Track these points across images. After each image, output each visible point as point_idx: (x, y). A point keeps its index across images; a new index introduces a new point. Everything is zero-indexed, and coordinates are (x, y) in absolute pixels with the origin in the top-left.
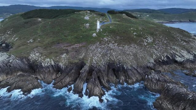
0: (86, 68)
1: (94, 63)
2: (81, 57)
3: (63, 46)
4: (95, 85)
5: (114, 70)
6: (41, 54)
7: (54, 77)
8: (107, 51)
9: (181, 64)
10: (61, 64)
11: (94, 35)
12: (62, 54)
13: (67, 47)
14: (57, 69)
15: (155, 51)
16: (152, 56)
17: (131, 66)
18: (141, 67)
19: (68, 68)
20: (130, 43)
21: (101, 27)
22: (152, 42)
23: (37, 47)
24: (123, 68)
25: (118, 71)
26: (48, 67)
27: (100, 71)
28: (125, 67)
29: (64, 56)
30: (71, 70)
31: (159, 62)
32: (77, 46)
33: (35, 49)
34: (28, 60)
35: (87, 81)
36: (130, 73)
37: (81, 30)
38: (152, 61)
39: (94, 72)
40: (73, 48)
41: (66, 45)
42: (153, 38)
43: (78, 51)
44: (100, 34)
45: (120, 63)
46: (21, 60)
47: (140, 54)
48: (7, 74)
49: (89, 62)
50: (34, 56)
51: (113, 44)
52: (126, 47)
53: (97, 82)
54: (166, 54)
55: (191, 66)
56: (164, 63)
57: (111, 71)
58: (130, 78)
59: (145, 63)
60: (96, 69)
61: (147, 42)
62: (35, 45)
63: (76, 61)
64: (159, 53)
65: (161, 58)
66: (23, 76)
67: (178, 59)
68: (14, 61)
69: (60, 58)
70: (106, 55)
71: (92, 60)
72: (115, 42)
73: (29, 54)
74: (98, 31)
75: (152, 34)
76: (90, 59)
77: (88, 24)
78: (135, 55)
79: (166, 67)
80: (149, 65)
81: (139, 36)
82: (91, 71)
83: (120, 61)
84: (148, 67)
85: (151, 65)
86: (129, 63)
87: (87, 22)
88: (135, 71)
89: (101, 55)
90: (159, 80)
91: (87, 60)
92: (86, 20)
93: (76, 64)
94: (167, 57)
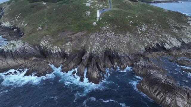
0: (87, 55)
1: (93, 51)
2: (83, 45)
3: (67, 34)
4: (93, 70)
5: (110, 57)
6: (50, 41)
7: (61, 62)
8: (105, 40)
9: (168, 51)
10: (67, 52)
11: (95, 23)
12: (67, 42)
13: (71, 35)
14: (64, 56)
15: (147, 39)
16: (143, 44)
17: (124, 54)
18: (132, 54)
19: (72, 54)
20: (126, 32)
21: (101, 15)
22: (146, 31)
23: (45, 35)
24: (117, 55)
25: (113, 58)
26: (56, 54)
27: (98, 57)
28: (119, 55)
29: (68, 44)
30: (75, 56)
31: (149, 50)
32: (79, 34)
33: (44, 37)
34: (40, 47)
35: (87, 66)
36: (122, 59)
37: (83, 18)
38: (143, 48)
39: (93, 59)
40: (76, 37)
41: (70, 33)
42: (148, 27)
43: (80, 40)
44: (99, 23)
45: (115, 51)
46: (34, 46)
47: (133, 43)
48: (25, 59)
49: (89, 50)
50: (44, 44)
51: (111, 33)
52: (122, 35)
53: (96, 67)
54: (156, 42)
55: (176, 53)
56: (154, 50)
57: (107, 58)
58: (122, 64)
59: (137, 51)
60: (95, 56)
61: (141, 31)
62: (43, 33)
63: (79, 49)
64: (150, 41)
65: (151, 46)
66: (37, 60)
67: (167, 46)
68: (30, 48)
69: (66, 46)
70: (104, 43)
71: (91, 48)
72: (113, 31)
73: (39, 41)
74: (98, 19)
75: (147, 22)
76: (90, 47)
77: (89, 12)
78: (129, 44)
79: (154, 54)
80: (139, 52)
81: (134, 24)
82: (91, 58)
83: (115, 49)
84: (138, 54)
85: (142, 52)
86: (123, 51)
87: (88, 9)
88: (127, 58)
89: (100, 44)
90: (145, 67)
91: (88, 48)
92: (87, 7)
93: (78, 51)
94: (157, 45)
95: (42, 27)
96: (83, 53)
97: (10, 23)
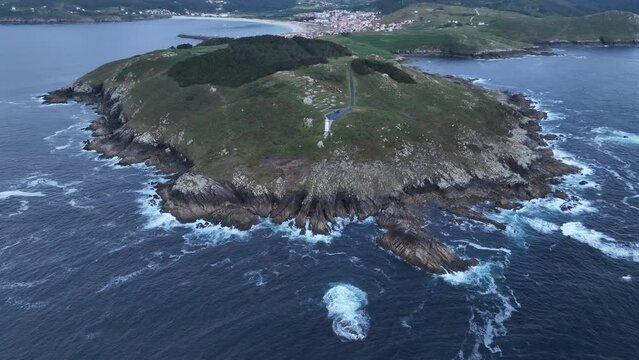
0: (309, 198)
2: (302, 183)
3: (274, 164)
4: (319, 220)
5: (344, 201)
6: (247, 176)
7: (270, 209)
8: (337, 174)
9: (442, 192)
10: (278, 194)
11: (320, 143)
12: (276, 177)
13: (281, 165)
14: (273, 199)
15: (409, 172)
16: (401, 180)
17: (367, 197)
18: (380, 197)
19: (287, 197)
20: (373, 159)
21: (331, 127)
22: (409, 156)
23: (238, 165)
24: (356, 199)
25: (350, 201)
26: (261, 196)
27: (326, 203)
28: (358, 198)
29: (278, 181)
30: (290, 201)
31: (410, 190)
32: (295, 163)
33: (237, 169)
34: (232, 186)
35: (310, 214)
36: (363, 205)
37: (299, 131)
38: (400, 188)
39: (319, 205)
40: (290, 168)
41: (278, 162)
42: (415, 147)
43: (296, 174)
44: (328, 142)
45: (352, 193)
46: (223, 185)
47: (383, 179)
48: (214, 205)
49: (312, 193)
50: (239, 180)
51: (347, 161)
52: (366, 166)
53: (322, 216)
54: (424, 177)
55: (455, 195)
56: (420, 190)
57: (340, 202)
58: (362, 212)
59: (388, 191)
60: (321, 201)
61: (400, 157)
62: (233, 160)
63: (296, 189)
64: (415, 175)
65: (416, 183)
66: (233, 207)
67: (443, 184)
68: (217, 188)
69: (275, 184)
70: (335, 180)
71: (316, 188)
72: (351, 159)
73: (231, 175)
74: (326, 135)
75: (416, 138)
77: (310, 120)
78: (375, 180)
79: (418, 197)
80: (392, 194)
81: (390, 145)
82: (315, 202)
83: (352, 189)
84: (390, 198)
85: (396, 195)
86: (364, 192)
87: (308, 111)
88: (370, 204)
89: (329, 181)
91: (310, 189)
92: (306, 106)
93: (295, 192)
94: (426, 181)
95: (228, 149)
96: (303, 195)
97: (152, 134)
